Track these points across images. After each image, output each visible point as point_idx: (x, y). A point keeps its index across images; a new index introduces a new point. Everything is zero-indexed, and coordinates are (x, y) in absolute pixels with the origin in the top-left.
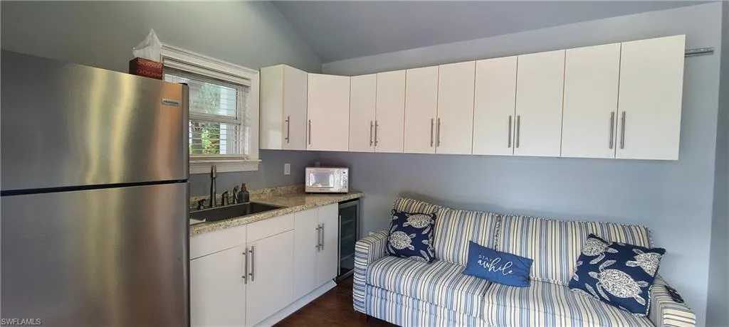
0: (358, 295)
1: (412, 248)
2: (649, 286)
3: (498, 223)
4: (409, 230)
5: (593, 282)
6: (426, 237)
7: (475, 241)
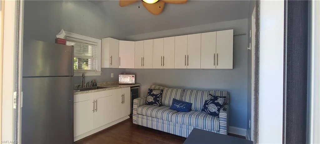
0: (134, 118)
1: (154, 101)
2: (220, 108)
3: (183, 92)
4: (153, 95)
5: (207, 108)
6: (159, 97)
7: (175, 98)
